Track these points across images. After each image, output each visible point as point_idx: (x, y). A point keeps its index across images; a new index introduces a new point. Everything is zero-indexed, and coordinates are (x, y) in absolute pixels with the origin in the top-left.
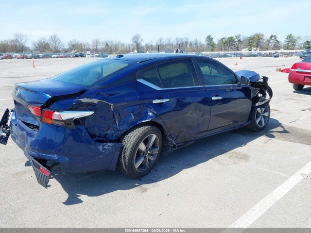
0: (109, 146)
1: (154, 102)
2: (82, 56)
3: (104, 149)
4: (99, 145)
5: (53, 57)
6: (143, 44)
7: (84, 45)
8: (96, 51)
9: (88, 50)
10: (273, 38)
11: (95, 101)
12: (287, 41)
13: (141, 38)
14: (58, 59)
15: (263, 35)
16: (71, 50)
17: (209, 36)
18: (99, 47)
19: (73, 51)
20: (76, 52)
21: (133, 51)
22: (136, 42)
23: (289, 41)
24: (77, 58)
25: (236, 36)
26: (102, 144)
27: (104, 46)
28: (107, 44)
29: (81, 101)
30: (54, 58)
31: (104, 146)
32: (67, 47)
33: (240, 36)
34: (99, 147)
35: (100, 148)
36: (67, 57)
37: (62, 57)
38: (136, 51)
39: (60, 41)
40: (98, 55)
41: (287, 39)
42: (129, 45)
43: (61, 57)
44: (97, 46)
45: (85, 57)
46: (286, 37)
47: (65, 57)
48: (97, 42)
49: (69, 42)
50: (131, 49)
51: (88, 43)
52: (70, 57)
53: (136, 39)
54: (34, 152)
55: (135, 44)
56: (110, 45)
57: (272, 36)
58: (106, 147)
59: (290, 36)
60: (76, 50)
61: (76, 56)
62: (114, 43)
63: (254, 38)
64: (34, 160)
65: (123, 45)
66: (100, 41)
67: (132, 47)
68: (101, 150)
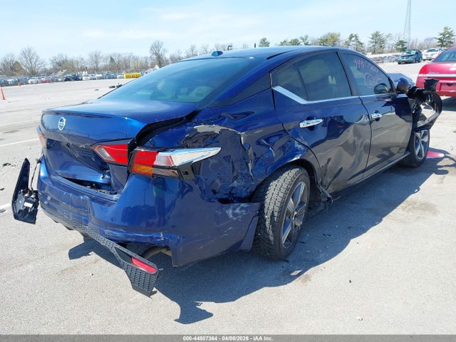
0: (242, 208)
1: (302, 125)
2: (76, 79)
3: (235, 215)
4: (228, 208)
5: (29, 82)
6: (167, 56)
7: (78, 63)
8: (96, 70)
9: (83, 69)
10: (353, 39)
11: (216, 129)
12: (372, 42)
13: (163, 47)
14: (39, 84)
15: (339, 35)
16: (56, 70)
17: (264, 40)
18: (101, 64)
19: (60, 73)
20: (65, 74)
21: (153, 66)
22: (156, 54)
23: (376, 42)
24: (68, 82)
25: (302, 38)
26: (232, 206)
27: (108, 62)
28: (112, 58)
29: (196, 129)
30: (32, 83)
31: (234, 209)
32: (49, 66)
33: (307, 37)
34: (227, 212)
35: (230, 212)
36: (53, 81)
37: (45, 82)
38: (157, 67)
39: (38, 57)
40: (100, 75)
41: (372, 39)
42: (146, 58)
43: (43, 82)
44: (97, 62)
45: (81, 80)
46: (371, 36)
47: (49, 82)
48: (96, 57)
49: (52, 59)
50: (149, 65)
51: (82, 59)
52: (57, 81)
53: (156, 48)
54: (118, 231)
55: (155, 57)
56: (116, 61)
57: (351, 37)
58: (237, 211)
59: (376, 35)
60: (64, 71)
61: (67, 79)
62: (123, 56)
63: (327, 40)
64: (118, 246)
65: (136, 59)
66: (101, 55)
67: (150, 62)
68: (231, 216)
